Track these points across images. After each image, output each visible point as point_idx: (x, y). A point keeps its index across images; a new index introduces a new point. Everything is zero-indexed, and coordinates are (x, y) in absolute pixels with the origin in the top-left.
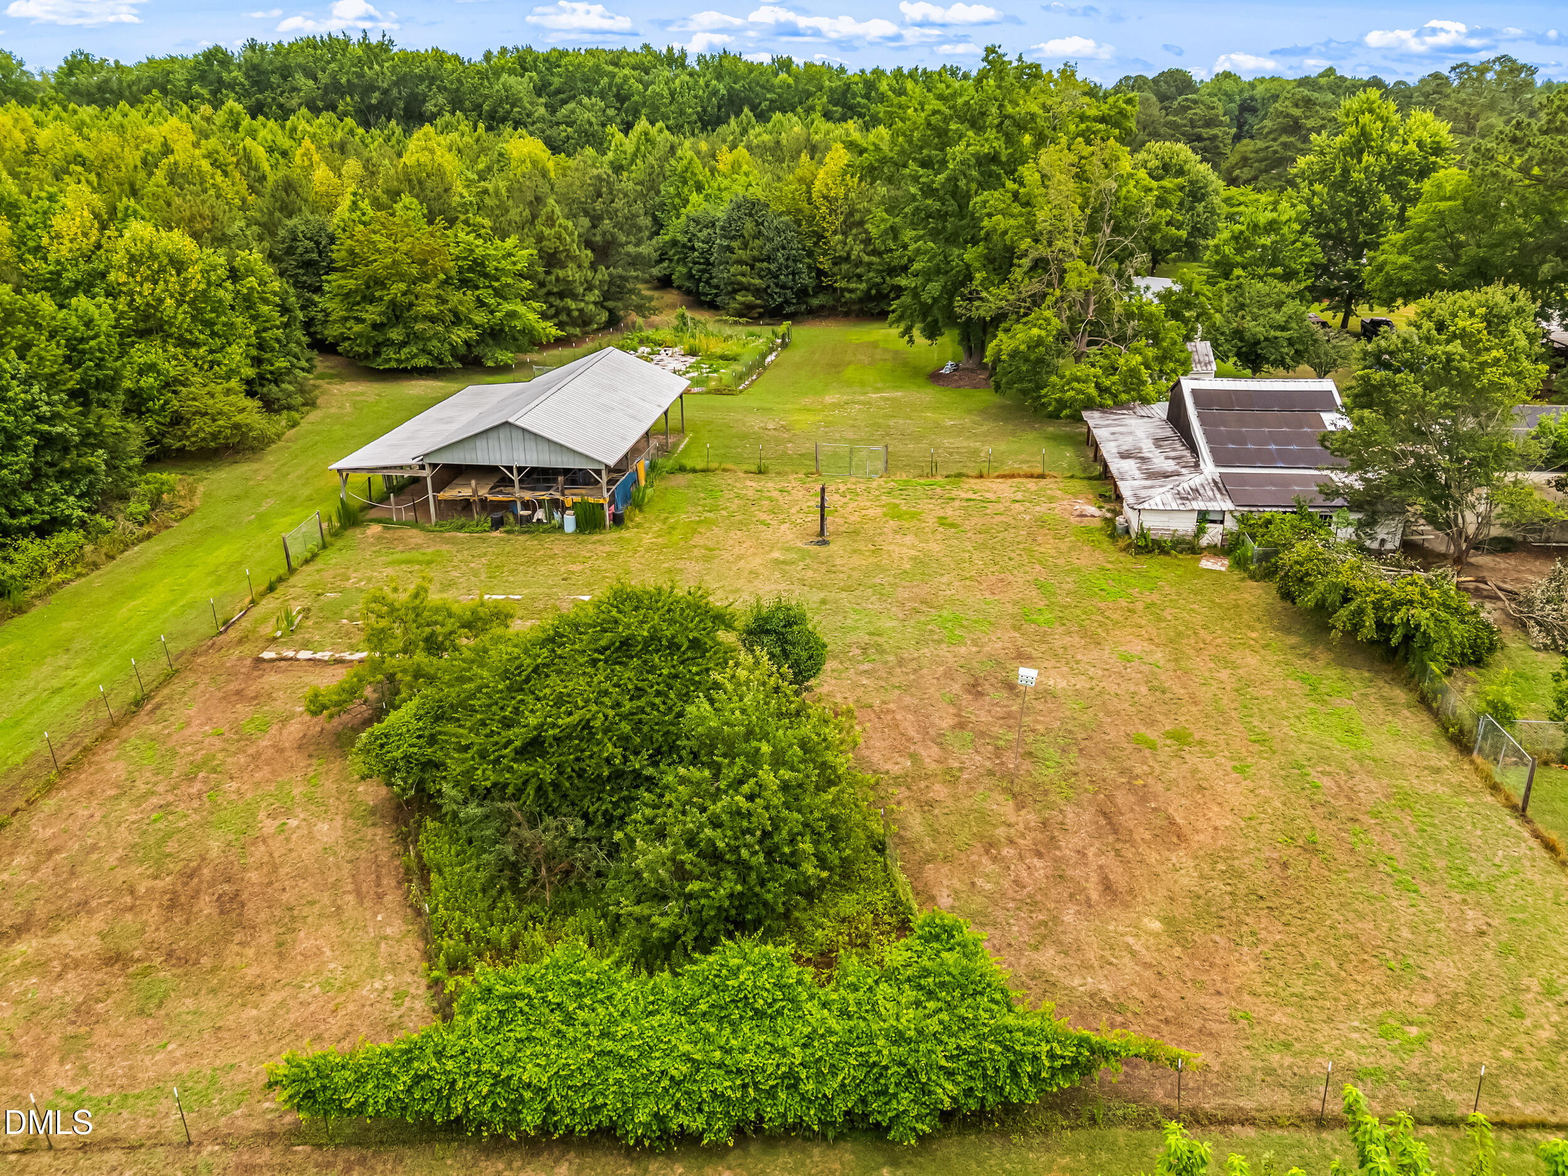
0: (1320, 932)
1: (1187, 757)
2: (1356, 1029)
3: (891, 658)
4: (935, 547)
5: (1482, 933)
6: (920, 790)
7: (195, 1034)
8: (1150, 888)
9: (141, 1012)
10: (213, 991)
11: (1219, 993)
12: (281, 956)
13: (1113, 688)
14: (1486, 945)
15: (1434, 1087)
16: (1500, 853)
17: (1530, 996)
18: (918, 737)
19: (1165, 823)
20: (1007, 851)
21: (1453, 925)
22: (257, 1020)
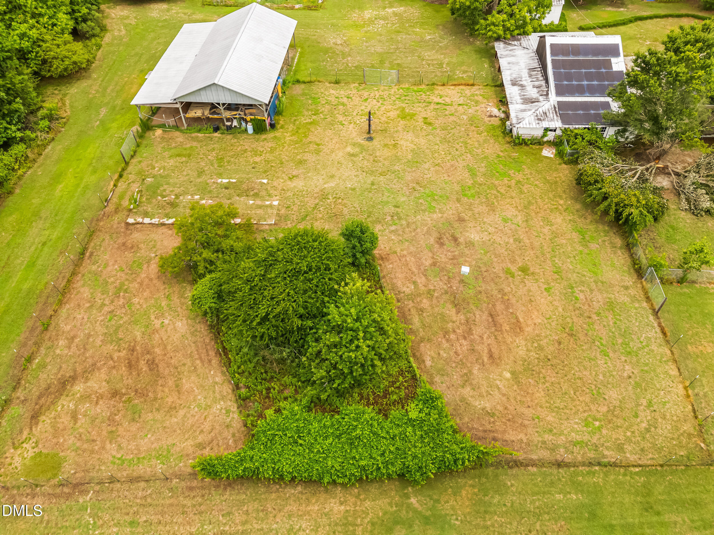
0: (569, 377)
1: (526, 282)
2: (577, 423)
3: (404, 222)
4: (422, 141)
5: (630, 377)
6: (418, 302)
7: (156, 430)
8: (507, 357)
9: (133, 420)
10: (158, 410)
11: (529, 407)
12: (179, 392)
13: (498, 240)
14: (630, 383)
15: (601, 449)
16: (644, 335)
17: (642, 408)
18: (416, 271)
19: (515, 321)
20: (453, 336)
21: (620, 373)
22: (178, 423)
